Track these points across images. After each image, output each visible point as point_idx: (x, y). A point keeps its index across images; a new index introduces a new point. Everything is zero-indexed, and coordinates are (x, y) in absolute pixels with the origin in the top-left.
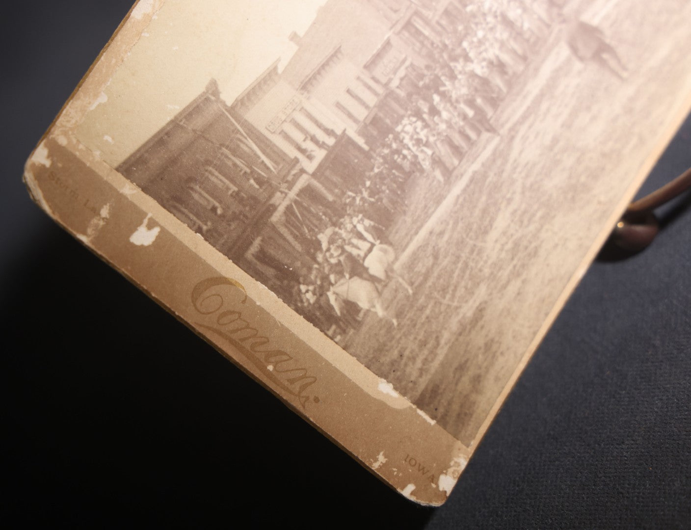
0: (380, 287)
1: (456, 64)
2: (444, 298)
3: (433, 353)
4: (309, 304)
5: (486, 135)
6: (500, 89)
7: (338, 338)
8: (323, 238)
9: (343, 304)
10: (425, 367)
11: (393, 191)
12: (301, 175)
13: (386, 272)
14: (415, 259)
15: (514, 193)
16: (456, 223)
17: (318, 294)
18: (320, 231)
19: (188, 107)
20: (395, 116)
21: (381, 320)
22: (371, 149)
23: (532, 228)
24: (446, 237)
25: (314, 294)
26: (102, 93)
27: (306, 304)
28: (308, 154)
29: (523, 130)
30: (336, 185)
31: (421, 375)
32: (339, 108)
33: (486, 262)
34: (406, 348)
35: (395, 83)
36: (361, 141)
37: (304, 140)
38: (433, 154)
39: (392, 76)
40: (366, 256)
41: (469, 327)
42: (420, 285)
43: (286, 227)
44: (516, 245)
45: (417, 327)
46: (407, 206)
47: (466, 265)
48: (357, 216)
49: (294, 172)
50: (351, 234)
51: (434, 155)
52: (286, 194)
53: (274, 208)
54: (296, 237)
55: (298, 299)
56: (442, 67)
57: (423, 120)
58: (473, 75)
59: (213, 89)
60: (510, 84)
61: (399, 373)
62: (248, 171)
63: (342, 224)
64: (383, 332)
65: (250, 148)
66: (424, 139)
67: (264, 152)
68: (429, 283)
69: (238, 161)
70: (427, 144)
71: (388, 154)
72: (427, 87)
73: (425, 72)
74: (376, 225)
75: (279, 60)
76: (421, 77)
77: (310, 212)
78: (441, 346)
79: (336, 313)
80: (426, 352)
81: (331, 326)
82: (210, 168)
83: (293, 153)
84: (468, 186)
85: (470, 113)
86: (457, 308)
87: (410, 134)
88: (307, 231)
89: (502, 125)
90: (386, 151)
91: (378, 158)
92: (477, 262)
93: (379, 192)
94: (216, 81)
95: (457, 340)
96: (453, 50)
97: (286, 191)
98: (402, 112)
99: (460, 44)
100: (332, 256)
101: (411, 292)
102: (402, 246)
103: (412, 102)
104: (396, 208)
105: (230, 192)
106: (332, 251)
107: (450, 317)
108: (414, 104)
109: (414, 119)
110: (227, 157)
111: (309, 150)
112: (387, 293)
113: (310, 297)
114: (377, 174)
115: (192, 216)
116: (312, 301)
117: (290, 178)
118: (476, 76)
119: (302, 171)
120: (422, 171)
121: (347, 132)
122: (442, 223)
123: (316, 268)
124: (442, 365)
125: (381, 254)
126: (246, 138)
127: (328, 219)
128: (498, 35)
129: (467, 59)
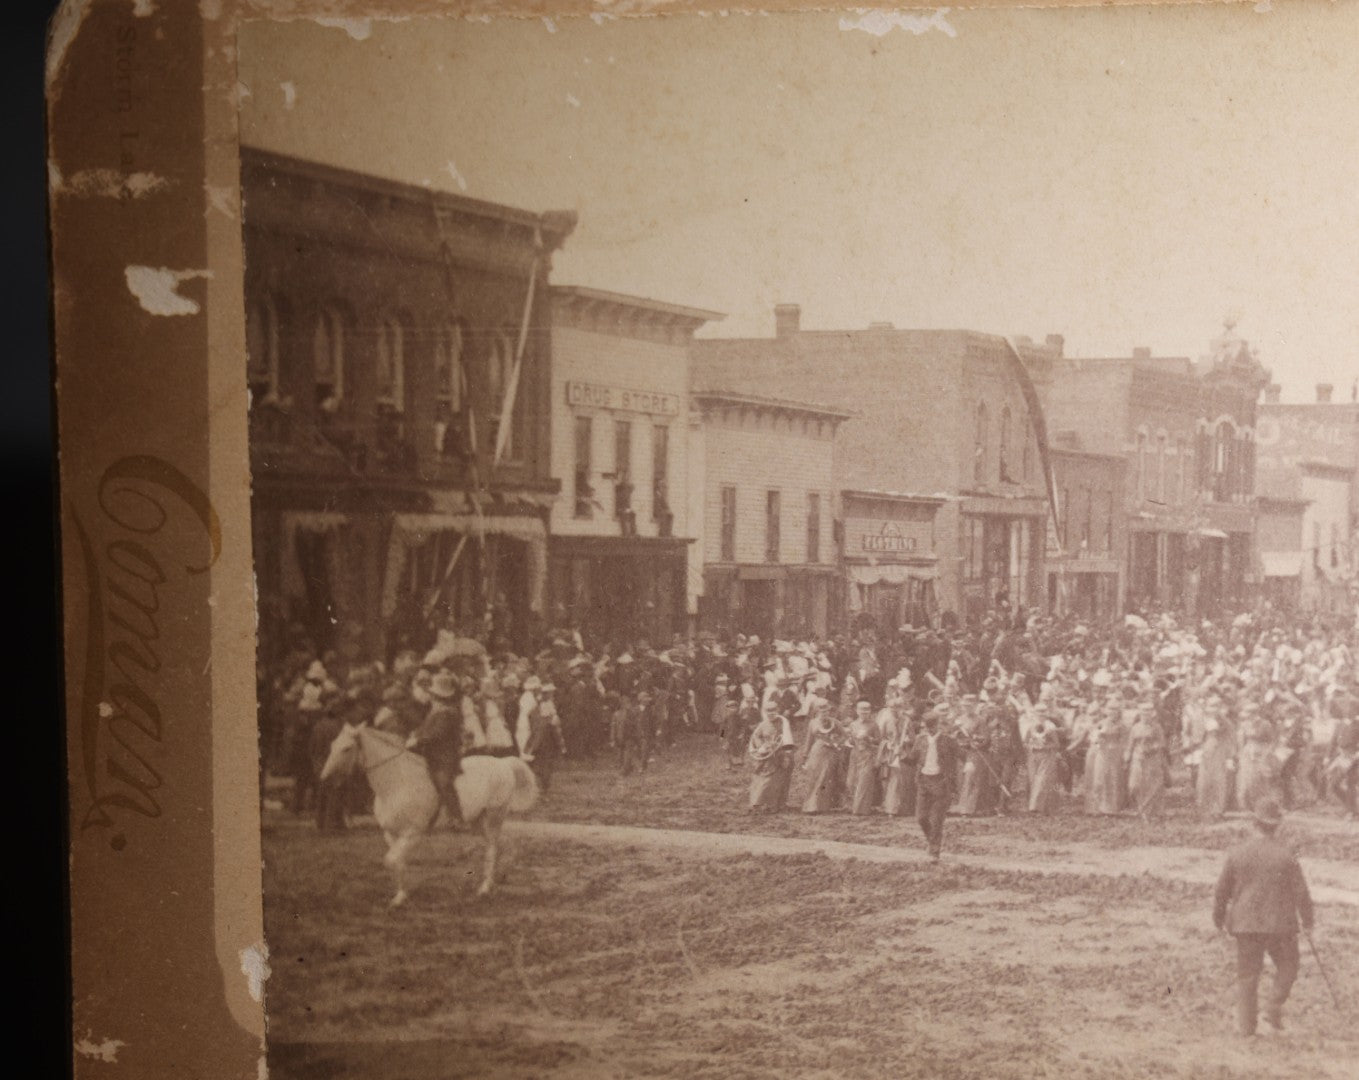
0: (443, 820)
1: (1003, 672)
2: (527, 964)
3: (401, 1015)
4: (296, 703)
5: (911, 827)
6: (1028, 793)
7: (275, 805)
8: (447, 644)
9: (350, 771)
10: (359, 1016)
11: (651, 720)
12: (533, 516)
13: (484, 812)
14: (554, 854)
15: (847, 963)
16: (693, 887)
17: (329, 706)
18: (457, 629)
19: (480, 204)
20: (803, 621)
21: (381, 866)
22: (697, 617)
23: (808, 1047)
24: (648, 886)
25: (324, 698)
26: (367, 20)
27: (288, 696)
28: (585, 499)
29: (984, 895)
30: (569, 598)
31: (335, 1019)
32: (725, 501)
33: (665, 999)
34: (367, 954)
35: (867, 576)
36: (695, 588)
37: (606, 476)
38: (789, 747)
39: (873, 562)
40: (482, 751)
41: (510, 1051)
42: (513, 899)
43: (409, 555)
44: (749, 1038)
45: (426, 948)
46: (645, 765)
47: (627, 964)
48: (544, 682)
49: (527, 497)
50: (501, 693)
51: (789, 752)
52: (472, 512)
53: (425, 507)
54: (403, 588)
55: (287, 674)
56: (973, 648)
57: (839, 682)
58: (1010, 720)
59: (555, 229)
60: (1050, 806)
61: (304, 972)
62: (456, 406)
63: (505, 660)
64: (359, 885)
65: (502, 380)
66: (804, 711)
67: (517, 413)
68: (532, 915)
69: (456, 372)
70: (798, 723)
71: (716, 658)
72: (909, 645)
73: (936, 622)
74: (559, 730)
75: (719, 316)
76: (921, 619)
77: (476, 582)
78: (427, 1020)
79: (321, 769)
80: (391, 999)
81: (287, 774)
82: (398, 331)
83: (562, 467)
84: (783, 860)
85: (931, 766)
86: (529, 1003)
87: (791, 676)
88: (434, 601)
89: (959, 849)
90: (718, 651)
91: (691, 644)
92: (652, 981)
93: (630, 693)
94: (575, 223)
95: (465, 1045)
96: (1025, 645)
97: (479, 508)
98: (820, 629)
99: (1048, 652)
100: (426, 684)
101: (485, 888)
102: (559, 809)
103: (855, 636)
104: (623, 747)
105: (384, 400)
106: (436, 678)
107: (499, 1001)
108: (855, 642)
109: (826, 663)
110: (448, 345)
111: (596, 498)
112: (442, 843)
113: (310, 698)
114: (659, 663)
115: (274, 354)
116: (304, 704)
117: (509, 497)
118: (1015, 729)
119: (543, 513)
120: (739, 748)
121: (690, 547)
122: (669, 859)
123: (376, 670)
124: (394, 1048)
125: (511, 779)
126: (514, 358)
127: (490, 627)
128: (1129, 715)
129: (1031, 686)
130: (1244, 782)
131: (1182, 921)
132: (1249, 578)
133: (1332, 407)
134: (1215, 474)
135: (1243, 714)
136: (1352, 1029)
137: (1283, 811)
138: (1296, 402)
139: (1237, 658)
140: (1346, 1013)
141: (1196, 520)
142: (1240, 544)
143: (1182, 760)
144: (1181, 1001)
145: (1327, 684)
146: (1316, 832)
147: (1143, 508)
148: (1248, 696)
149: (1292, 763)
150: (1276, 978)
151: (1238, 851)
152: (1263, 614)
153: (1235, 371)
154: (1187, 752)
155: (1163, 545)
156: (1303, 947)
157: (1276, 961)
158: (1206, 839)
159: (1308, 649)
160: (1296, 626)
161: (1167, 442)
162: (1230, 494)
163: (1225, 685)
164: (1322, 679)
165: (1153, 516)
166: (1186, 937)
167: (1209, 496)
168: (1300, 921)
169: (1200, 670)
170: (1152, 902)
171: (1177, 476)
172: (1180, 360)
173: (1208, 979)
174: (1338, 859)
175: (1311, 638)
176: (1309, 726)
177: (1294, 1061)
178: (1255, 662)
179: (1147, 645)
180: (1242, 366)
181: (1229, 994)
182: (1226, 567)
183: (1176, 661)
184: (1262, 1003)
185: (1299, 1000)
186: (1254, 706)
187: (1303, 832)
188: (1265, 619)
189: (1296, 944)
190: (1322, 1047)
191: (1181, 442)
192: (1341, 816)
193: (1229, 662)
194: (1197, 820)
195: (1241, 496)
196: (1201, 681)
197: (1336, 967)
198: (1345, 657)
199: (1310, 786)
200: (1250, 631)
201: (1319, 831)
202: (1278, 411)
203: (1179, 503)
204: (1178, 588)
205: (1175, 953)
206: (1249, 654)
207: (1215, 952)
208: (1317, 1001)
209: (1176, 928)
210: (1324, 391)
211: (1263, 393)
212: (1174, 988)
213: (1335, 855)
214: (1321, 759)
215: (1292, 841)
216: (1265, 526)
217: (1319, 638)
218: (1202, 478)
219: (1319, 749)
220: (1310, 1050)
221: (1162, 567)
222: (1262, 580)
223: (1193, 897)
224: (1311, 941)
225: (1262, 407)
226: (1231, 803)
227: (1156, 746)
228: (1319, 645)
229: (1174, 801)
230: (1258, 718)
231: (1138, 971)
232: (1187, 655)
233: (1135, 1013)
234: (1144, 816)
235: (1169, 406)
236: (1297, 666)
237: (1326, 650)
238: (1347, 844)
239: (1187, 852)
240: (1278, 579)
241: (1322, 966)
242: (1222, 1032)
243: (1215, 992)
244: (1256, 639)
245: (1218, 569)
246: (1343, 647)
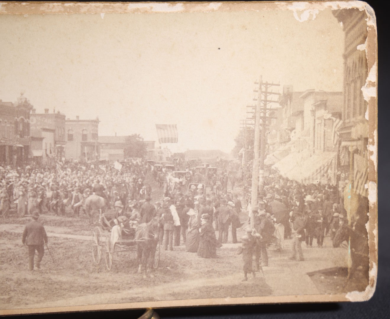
130: (29, 207)
131: (14, 242)
132: (29, 157)
133: (49, 114)
134: (20, 131)
135: (29, 190)
136: (57, 268)
137: (39, 214)
138: (40, 113)
139: (27, 177)
140: (56, 264)
141: (15, 142)
142: (27, 148)
143: (13, 202)
144: (14, 262)
145: (50, 183)
146: (48, 219)
147: (1, 140)
148: (30, 186)
149: (42, 202)
150: (38, 256)
151: (28, 224)
152: (33, 165)
153: (24, 106)
154: (15, 200)
155: (7, 149)
156: (45, 248)
157: (38, 251)
158: (20, 222)
159: (45, 174)
160: (41, 168)
161: (7, 123)
162: (24, 136)
163: (24, 183)
164: (49, 181)
165: (4, 142)
166: (15, 246)
167: (18, 136)
168: (44, 241)
169: (18, 180)
170: (6, 238)
171: (10, 132)
172: (10, 102)
173: (21, 257)
174: (54, 226)
175: (46, 171)
176: (45, 193)
177: (43, 276)
178: (32, 177)
179: (4, 174)
180: (26, 104)
181: (27, 260)
182: (23, 154)
183: (11, 178)
184: (35, 262)
185: (44, 261)
186: (32, 188)
187: (45, 219)
188: (34, 167)
189: (43, 247)
190: (50, 272)
191: (11, 123)
192: (54, 215)
193: (25, 178)
194: (18, 217)
195: (27, 136)
196: (18, 183)
197: (53, 252)
198: (54, 176)
199: (46, 208)
200: (30, 170)
201: (49, 219)
202: (35, 115)
203: (11, 138)
204: (11, 159)
205: (13, 251)
206: (30, 175)
207: (23, 250)
208: (49, 261)
209: (13, 244)
210: (47, 110)
211: (31, 111)
212: (12, 259)
213: (52, 225)
214: (49, 201)
215: (42, 222)
216: (33, 144)
217: (48, 171)
218: (16, 132)
219: (48, 199)
220: (47, 273)
221: (7, 154)
222: (33, 157)
223: (17, 236)
224: (47, 246)
225: (31, 114)
226: (26, 213)
227: (7, 199)
228: (48, 173)
229: (12, 213)
230: (32, 191)
231: (3, 255)
232: (14, 176)
233: (2, 266)
234: (4, 216)
235: (7, 114)
236: (42, 178)
237: (49, 174)
238: (56, 222)
239: (15, 225)
240: (37, 157)
241: (50, 252)
242: (25, 270)
243: (23, 260)
244: (32, 172)
245: (21, 154)
246: (54, 173)
